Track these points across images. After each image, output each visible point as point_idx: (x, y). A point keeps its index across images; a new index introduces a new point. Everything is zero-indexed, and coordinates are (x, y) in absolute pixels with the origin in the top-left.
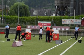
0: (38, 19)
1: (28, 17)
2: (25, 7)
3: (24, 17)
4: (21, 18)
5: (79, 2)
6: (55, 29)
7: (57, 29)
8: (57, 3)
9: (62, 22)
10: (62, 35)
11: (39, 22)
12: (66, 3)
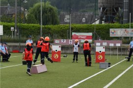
0: (72, 29)
1: (56, 26)
2: (51, 10)
3: (49, 26)
4: (46, 28)
6: (98, 44)
7: (101, 45)
8: (103, 3)
9: (111, 34)
10: (109, 55)
11: (73, 34)
12: (116, 3)
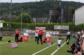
5: (67, 13)
6: (48, 33)
8: (52, 14)
12: (58, 14)
